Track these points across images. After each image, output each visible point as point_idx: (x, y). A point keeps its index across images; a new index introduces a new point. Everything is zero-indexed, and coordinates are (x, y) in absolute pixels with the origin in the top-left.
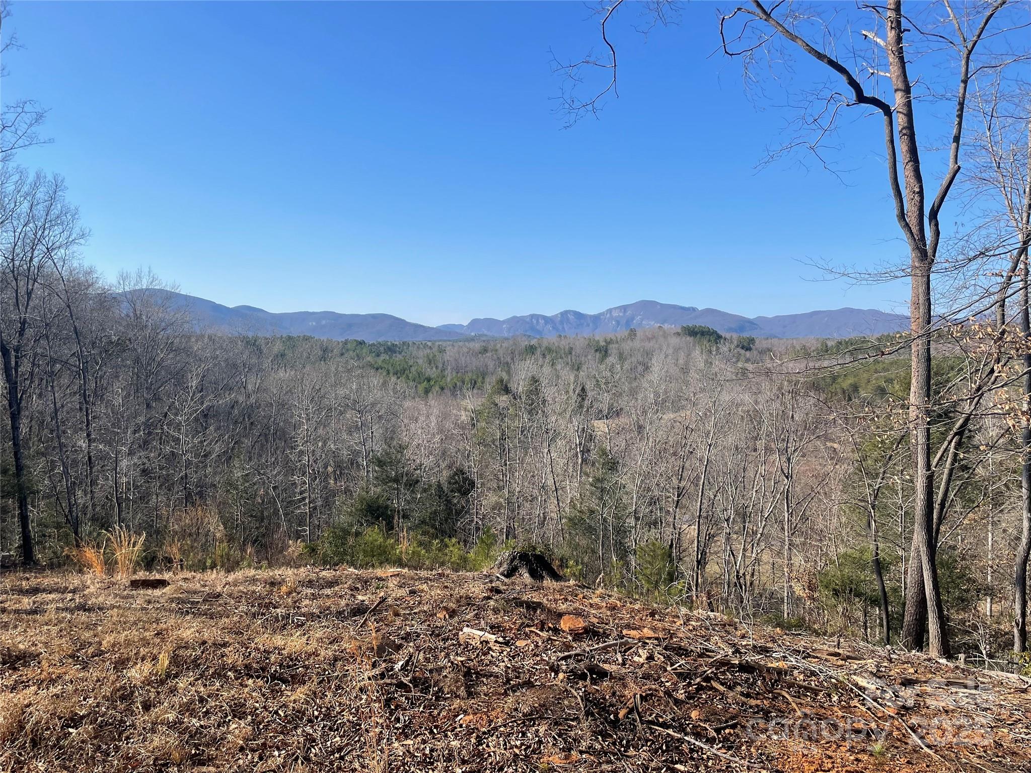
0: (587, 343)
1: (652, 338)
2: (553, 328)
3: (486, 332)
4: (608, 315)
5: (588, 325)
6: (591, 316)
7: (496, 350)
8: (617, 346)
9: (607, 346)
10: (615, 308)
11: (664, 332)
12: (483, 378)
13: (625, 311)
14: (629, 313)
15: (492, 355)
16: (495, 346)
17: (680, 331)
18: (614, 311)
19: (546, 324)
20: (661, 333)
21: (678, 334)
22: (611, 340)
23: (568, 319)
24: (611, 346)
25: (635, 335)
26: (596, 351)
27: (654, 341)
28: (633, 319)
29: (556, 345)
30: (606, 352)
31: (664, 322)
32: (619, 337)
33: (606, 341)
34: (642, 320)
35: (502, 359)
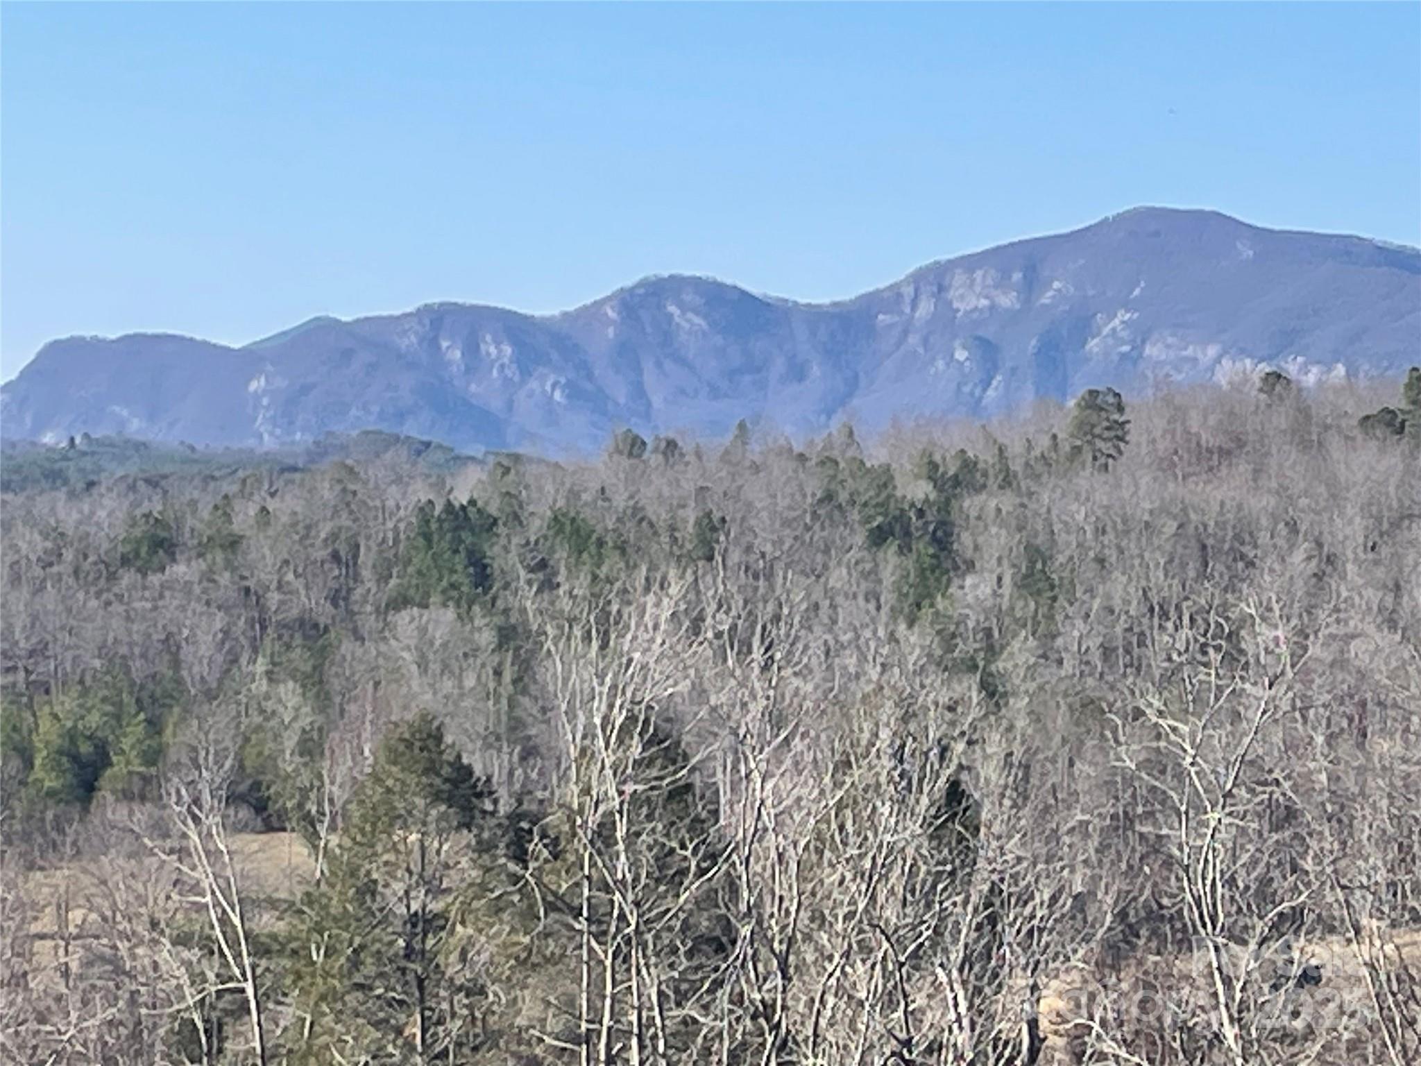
0: (814, 487)
1: (1225, 453)
2: (573, 391)
3: (136, 427)
4: (926, 308)
5: (798, 372)
6: (815, 315)
7: (233, 543)
8: (1007, 501)
9: (943, 507)
10: (970, 263)
11: (1304, 413)
12: (154, 726)
13: (1032, 283)
14: (1054, 292)
15: (209, 577)
16: (224, 508)
17: (1397, 401)
18: (959, 278)
19: (526, 373)
20: (1281, 419)
21: (1391, 422)
22: (969, 465)
24: (970, 504)
25: (1118, 431)
26: (879, 537)
27: (1243, 468)
28: (1083, 327)
29: (620, 501)
30: (942, 539)
31: (1287, 341)
32: (1016, 448)
33: (932, 470)
34: (1141, 335)
35: (274, 598)
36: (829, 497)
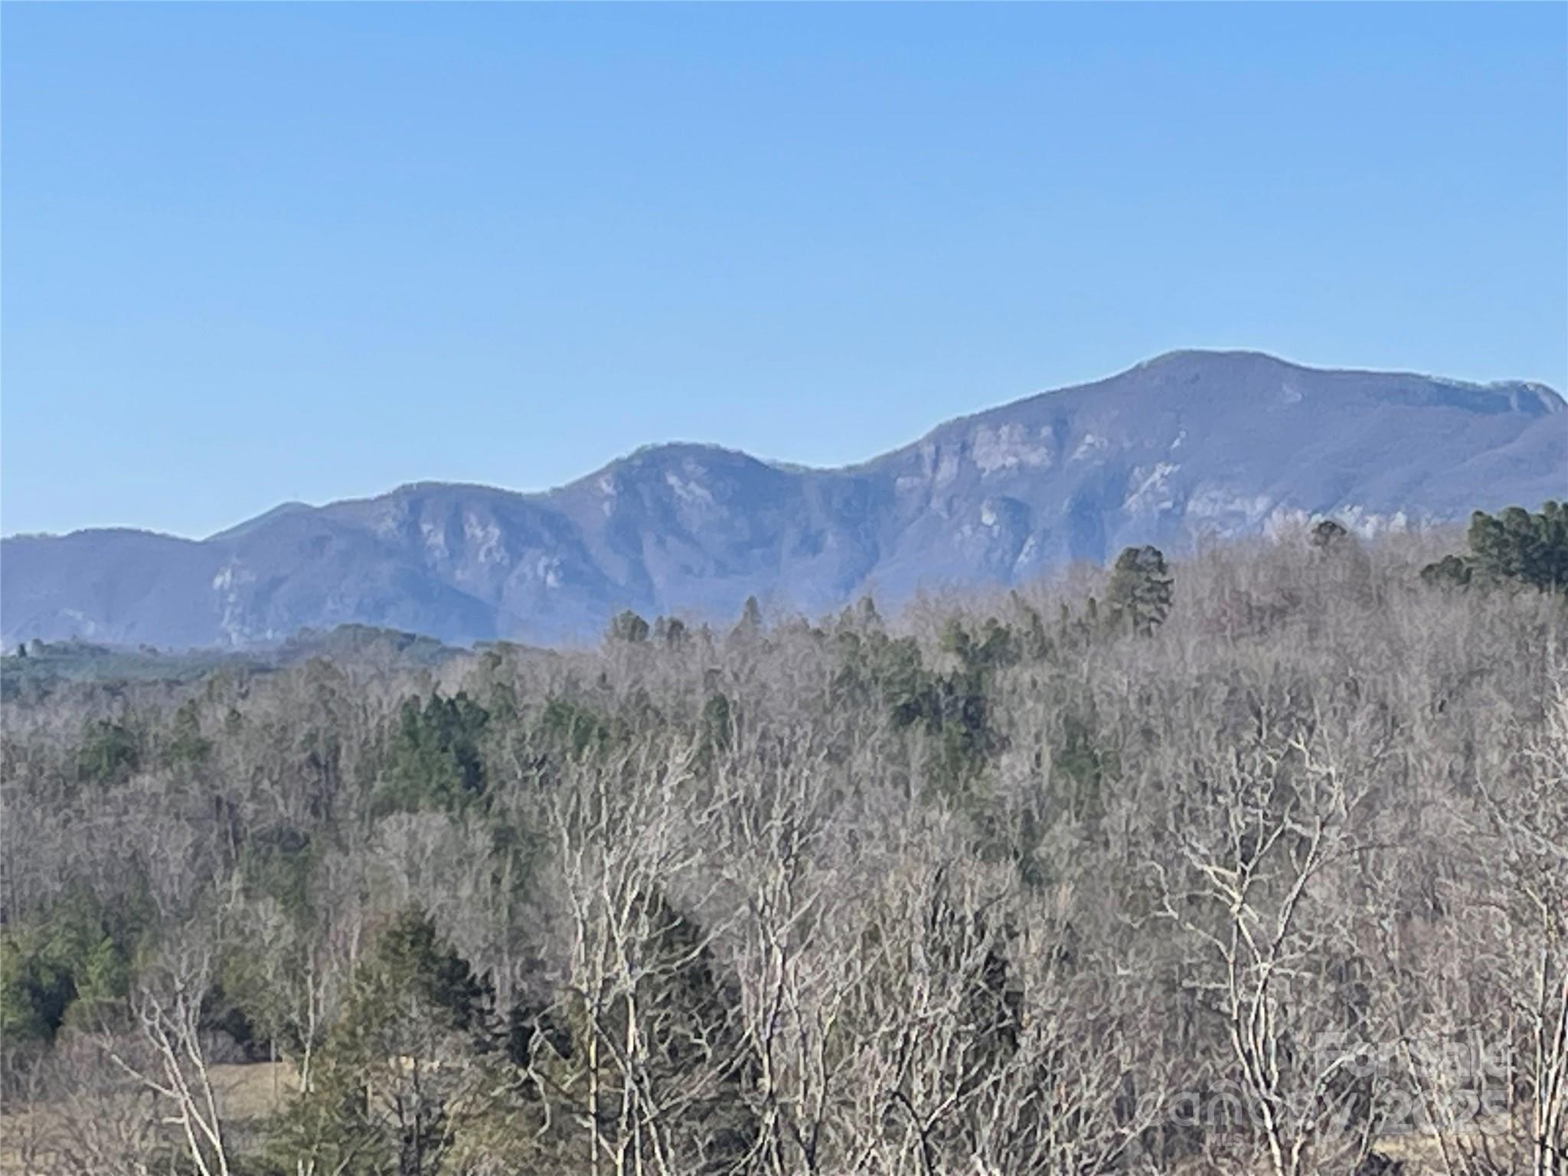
0: (834, 665)
1: (1279, 612)
2: (569, 575)
3: (91, 632)
4: (949, 468)
5: (811, 544)
6: (828, 481)
7: (202, 750)
8: (1043, 673)
9: (975, 683)
10: (994, 418)
11: (1360, 565)
12: (123, 951)
13: (1063, 437)
14: (1089, 444)
15: (176, 788)
16: (190, 714)
17: (1462, 548)
18: (983, 434)
19: (516, 556)
20: (1339, 573)
21: (1455, 571)
22: (1000, 635)
23: (667, 511)
24: (1002, 678)
25: (1161, 594)
26: (906, 715)
27: (1298, 626)
28: (1118, 484)
29: (622, 689)
30: (974, 716)
31: (1342, 490)
32: (1050, 616)
33: (961, 643)
34: (1184, 489)
35: (248, 809)
36: (849, 674)
